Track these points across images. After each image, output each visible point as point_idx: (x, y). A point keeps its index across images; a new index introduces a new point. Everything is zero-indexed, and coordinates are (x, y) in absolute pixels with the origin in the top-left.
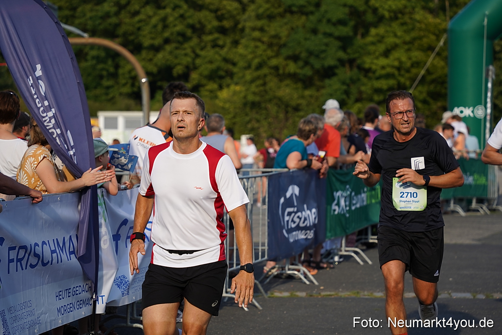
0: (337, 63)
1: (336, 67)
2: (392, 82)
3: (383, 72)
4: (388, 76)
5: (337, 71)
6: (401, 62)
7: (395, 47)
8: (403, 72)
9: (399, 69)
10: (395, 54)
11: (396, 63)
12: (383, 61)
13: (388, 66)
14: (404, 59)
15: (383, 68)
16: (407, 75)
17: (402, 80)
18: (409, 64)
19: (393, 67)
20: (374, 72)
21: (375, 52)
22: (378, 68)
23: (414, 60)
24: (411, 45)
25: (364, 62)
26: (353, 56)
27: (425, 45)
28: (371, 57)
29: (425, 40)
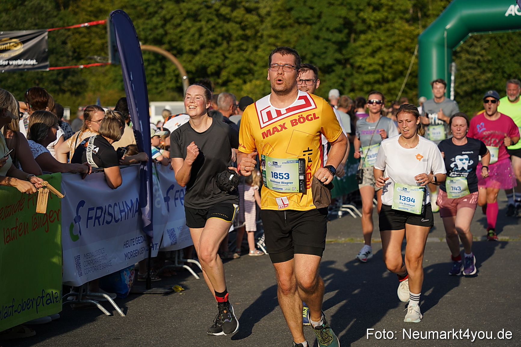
0: (335, 62)
1: (333, 65)
2: (378, 76)
3: (371, 69)
4: (375, 72)
5: (334, 68)
6: (384, 61)
7: (380, 48)
8: (386, 68)
9: (383, 66)
10: (379, 55)
11: (381, 62)
12: (370, 60)
13: (374, 63)
14: (386, 58)
15: (370, 65)
16: (390, 70)
17: (386, 75)
18: (390, 62)
19: (378, 64)
20: (364, 69)
21: (364, 53)
22: (366, 65)
23: (394, 58)
24: (391, 48)
25: (356, 61)
26: (347, 57)
27: (404, 47)
28: (361, 57)
29: (403, 43)
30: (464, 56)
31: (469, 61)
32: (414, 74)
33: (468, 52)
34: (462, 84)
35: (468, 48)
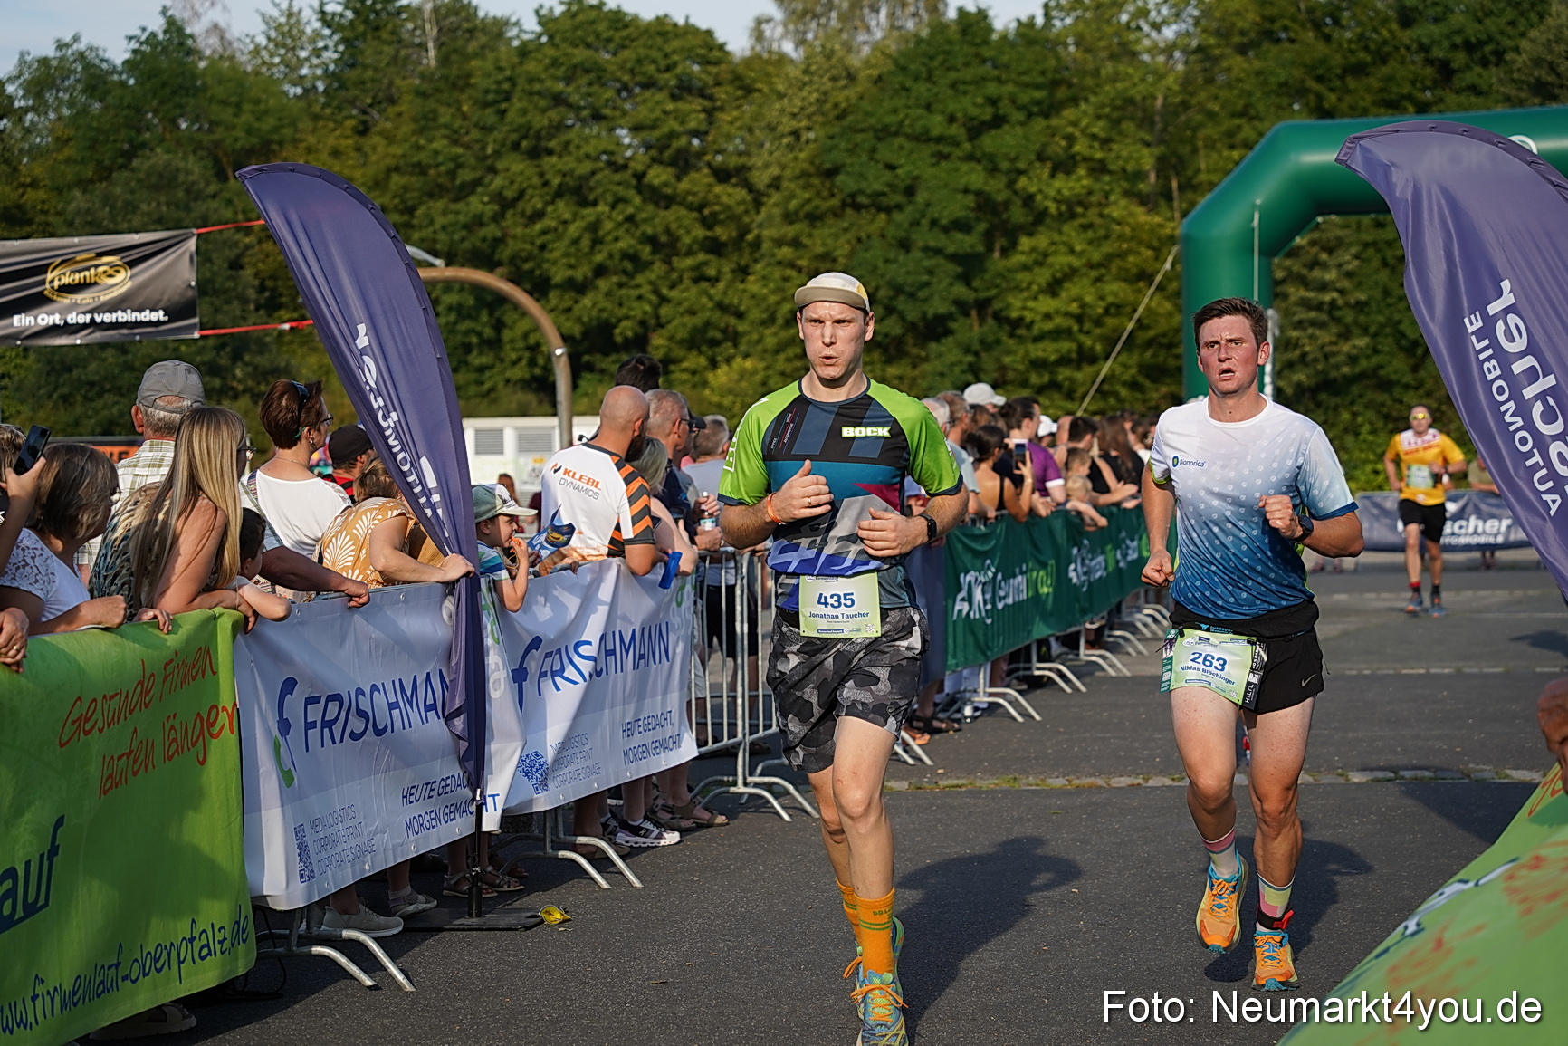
0: (953, 309)
1: (950, 317)
2: (1066, 346)
3: (1049, 326)
4: (1057, 334)
5: (953, 325)
6: (1083, 306)
7: (1071, 274)
8: (1087, 326)
9: (1079, 319)
10: (1071, 289)
11: (1074, 307)
12: (1047, 304)
13: (1057, 312)
14: (1088, 299)
15: (1048, 316)
16: (1098, 331)
17: (1087, 342)
18: (1099, 309)
19: (1067, 314)
20: (1030, 326)
21: (1030, 284)
22: (1038, 318)
23: (1110, 299)
24: (1103, 271)
25: (1008, 306)
26: (983, 295)
27: (1134, 271)
28: (1025, 294)
29: (1131, 259)
30: (1296, 293)
31: (1306, 304)
32: (1164, 341)
33: (1304, 282)
34: (1290, 365)
35: (1304, 272)
